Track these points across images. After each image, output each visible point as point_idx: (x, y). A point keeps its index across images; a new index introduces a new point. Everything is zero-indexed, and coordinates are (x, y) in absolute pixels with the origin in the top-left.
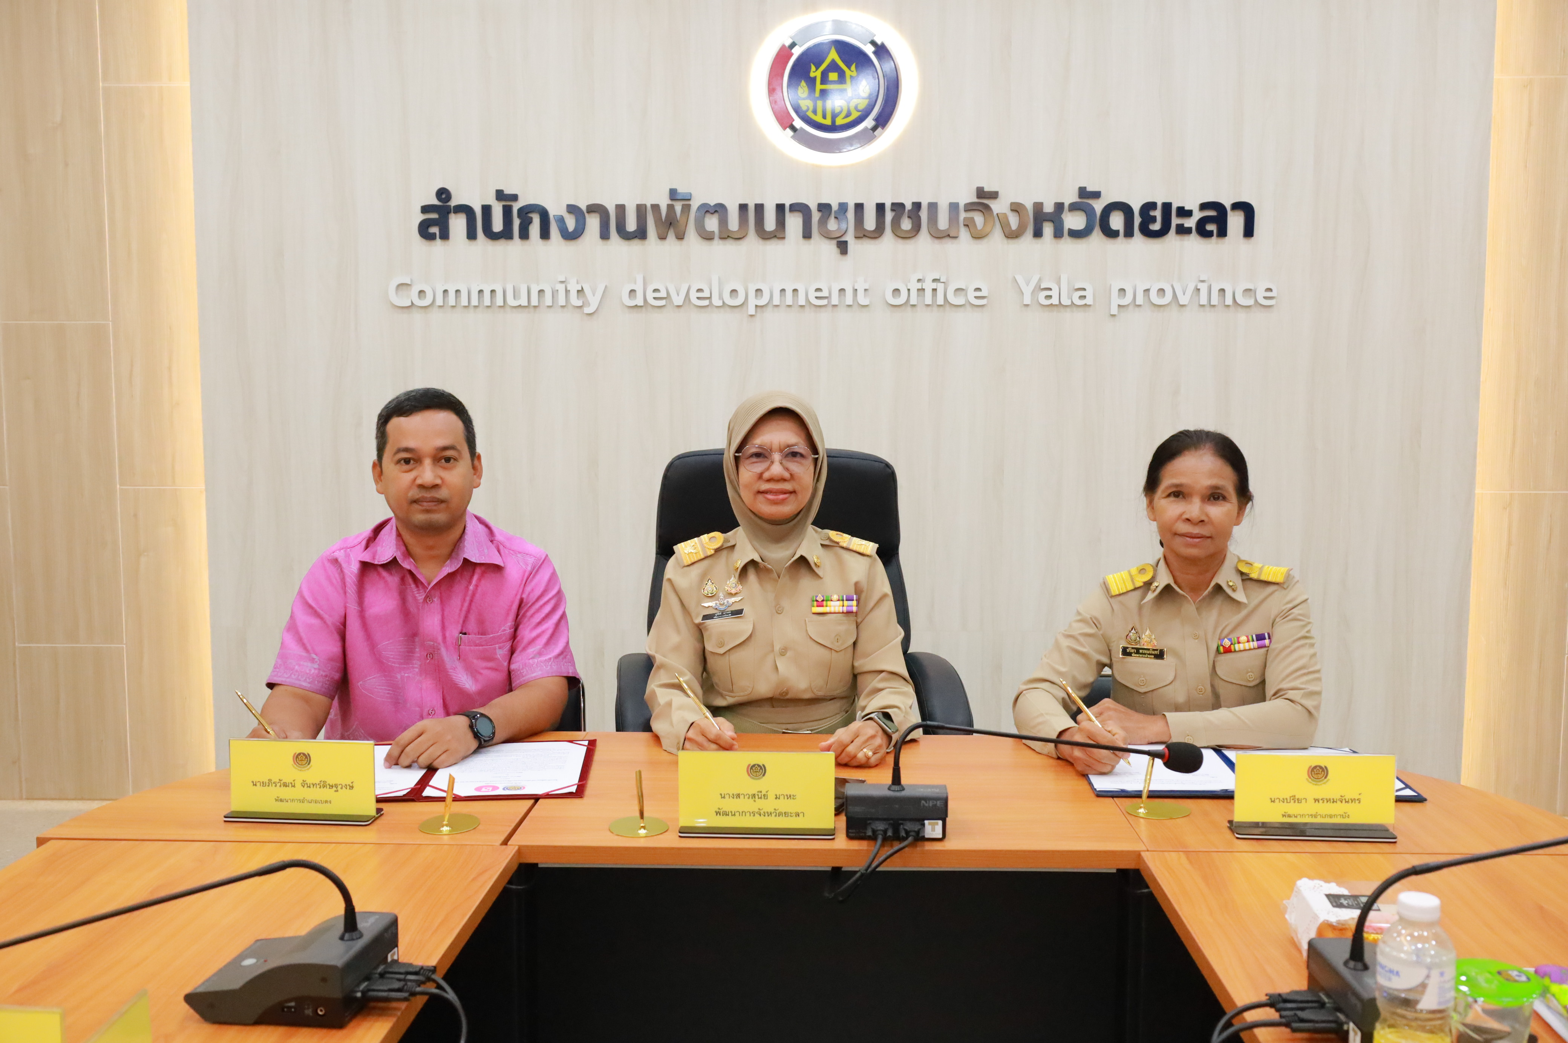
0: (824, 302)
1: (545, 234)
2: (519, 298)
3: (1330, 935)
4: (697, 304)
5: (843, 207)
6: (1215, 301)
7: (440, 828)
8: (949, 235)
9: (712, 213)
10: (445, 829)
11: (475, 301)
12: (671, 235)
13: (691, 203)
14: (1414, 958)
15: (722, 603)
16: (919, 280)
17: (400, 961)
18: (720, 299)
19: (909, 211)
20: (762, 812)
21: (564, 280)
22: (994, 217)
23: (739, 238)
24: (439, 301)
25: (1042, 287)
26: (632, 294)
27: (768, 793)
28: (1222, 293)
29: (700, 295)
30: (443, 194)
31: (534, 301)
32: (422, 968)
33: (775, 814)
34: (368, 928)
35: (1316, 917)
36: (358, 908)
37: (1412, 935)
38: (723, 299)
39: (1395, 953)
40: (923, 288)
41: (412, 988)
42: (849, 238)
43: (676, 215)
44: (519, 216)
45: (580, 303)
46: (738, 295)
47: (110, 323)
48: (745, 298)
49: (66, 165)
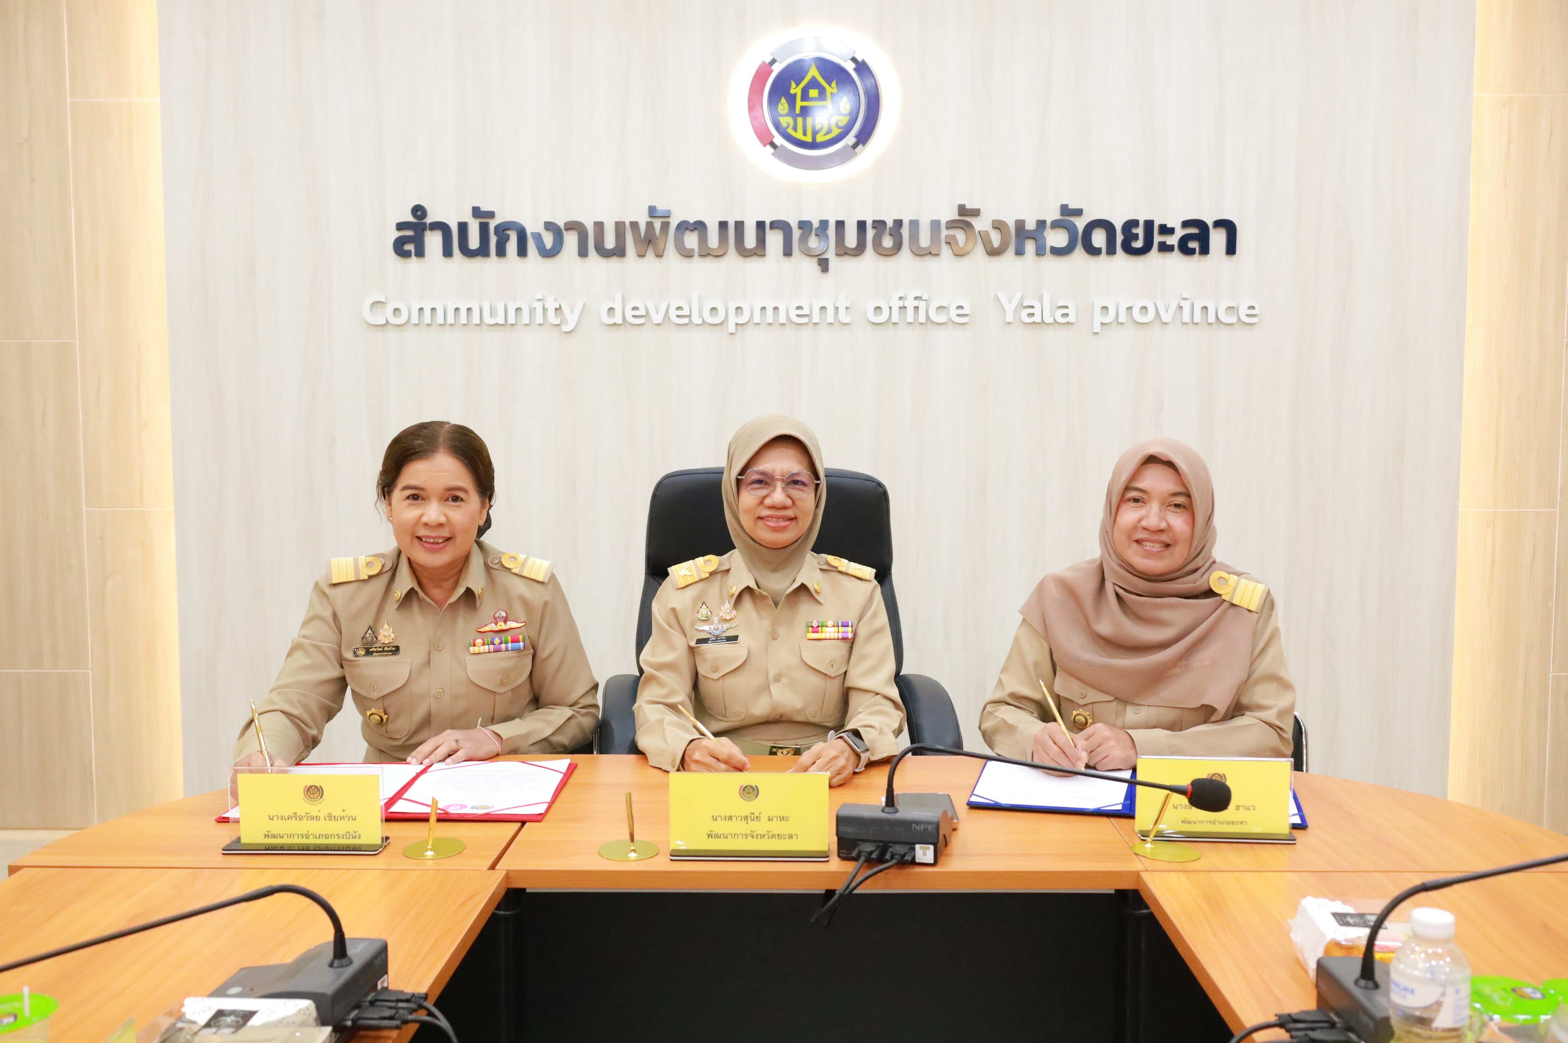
0: (805, 320)
1: (522, 251)
2: (497, 316)
3: (1337, 953)
4: (675, 322)
5: (824, 224)
6: (1197, 319)
7: (424, 853)
8: (931, 253)
9: (692, 231)
10: (430, 854)
11: (451, 319)
12: (650, 253)
13: (670, 220)
14: (1429, 976)
15: (716, 628)
16: (901, 298)
17: (390, 988)
18: (699, 317)
19: (890, 228)
20: (755, 834)
21: (541, 298)
22: (975, 234)
23: (719, 256)
24: (415, 319)
25: (1024, 305)
26: (611, 312)
27: (761, 815)
28: (1204, 310)
29: (680, 313)
30: (419, 211)
31: (512, 320)
32: (413, 995)
33: (768, 836)
34: (358, 954)
35: (1323, 935)
36: (348, 934)
37: (1426, 952)
38: (703, 317)
39: (1409, 971)
40: (905, 306)
41: (404, 1016)
42: (831, 255)
43: (655, 233)
44: (496, 233)
45: (557, 321)
46: (718, 312)
47: (77, 342)
48: (725, 316)
49: (33, 181)
